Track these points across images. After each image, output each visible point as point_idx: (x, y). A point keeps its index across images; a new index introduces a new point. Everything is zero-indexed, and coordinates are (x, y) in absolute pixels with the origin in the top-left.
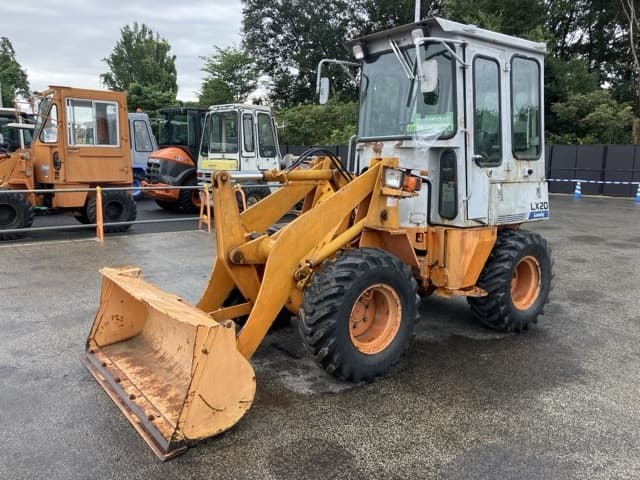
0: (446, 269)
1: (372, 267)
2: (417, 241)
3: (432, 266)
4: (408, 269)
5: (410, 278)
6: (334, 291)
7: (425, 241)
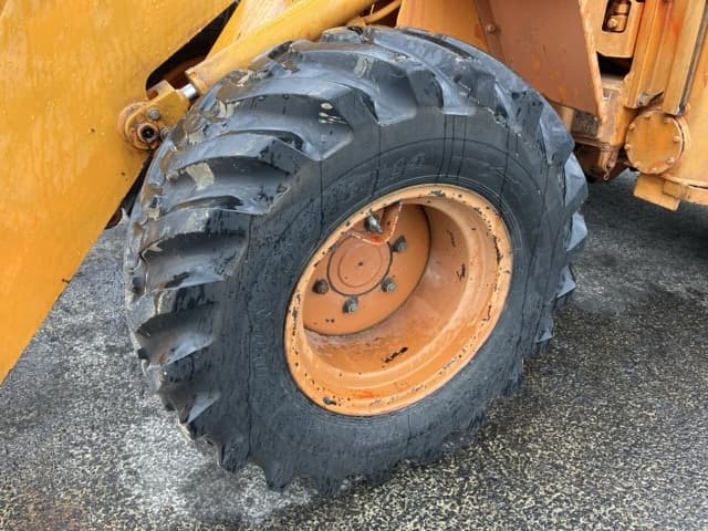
0: (682, 122)
1: (392, 114)
2: (605, 27)
3: (639, 111)
4: (555, 127)
5: (560, 165)
6: (194, 221)
7: (631, 28)
